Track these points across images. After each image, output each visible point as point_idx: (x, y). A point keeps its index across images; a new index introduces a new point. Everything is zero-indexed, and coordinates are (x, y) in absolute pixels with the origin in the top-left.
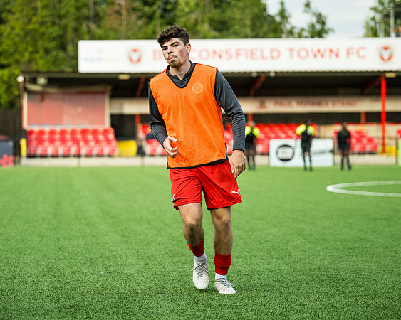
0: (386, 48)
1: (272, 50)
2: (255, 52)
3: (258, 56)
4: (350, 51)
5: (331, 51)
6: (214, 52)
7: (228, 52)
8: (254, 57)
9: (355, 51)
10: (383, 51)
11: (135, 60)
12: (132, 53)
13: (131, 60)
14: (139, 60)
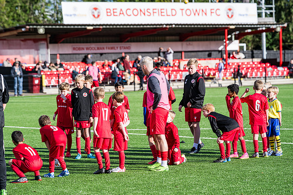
0: (230, 10)
1: (172, 10)
2: (162, 11)
3: (165, 14)
4: (212, 11)
5: (203, 11)
6: (141, 10)
7: (148, 11)
8: (163, 14)
9: (214, 11)
10: (228, 11)
11: (96, 16)
12: (94, 10)
13: (94, 16)
14: (99, 16)
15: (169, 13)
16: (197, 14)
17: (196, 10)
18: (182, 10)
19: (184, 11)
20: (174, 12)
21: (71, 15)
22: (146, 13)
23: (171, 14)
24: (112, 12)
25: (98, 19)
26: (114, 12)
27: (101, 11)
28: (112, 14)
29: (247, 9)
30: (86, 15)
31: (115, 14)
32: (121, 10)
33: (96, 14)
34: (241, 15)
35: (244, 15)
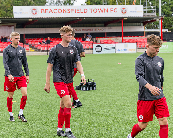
0: (124, 9)
1: (84, 9)
2: (78, 10)
3: (80, 12)
4: (112, 10)
5: (105, 9)
6: (63, 10)
7: (69, 10)
8: (78, 12)
9: (113, 10)
10: (123, 10)
11: (34, 13)
12: (33, 10)
13: (33, 13)
14: (36, 13)
15: (82, 11)
16: (101, 11)
17: (101, 9)
18: (91, 9)
19: (92, 10)
20: (85, 11)
21: (18, 13)
22: (67, 11)
23: (83, 12)
24: (45, 11)
25: (36, 15)
26: (46, 11)
27: (38, 11)
28: (45, 12)
29: (136, 8)
30: (28, 13)
31: (47, 12)
32: (51, 10)
33: (34, 12)
34: (132, 12)
35: (133, 12)
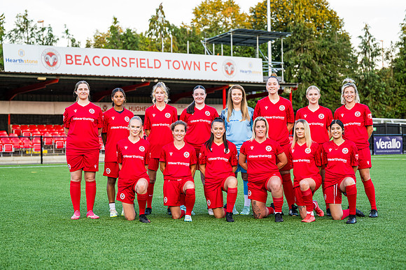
0: (229, 64)
1: (155, 60)
2: (142, 61)
3: (146, 65)
4: (207, 65)
5: (195, 63)
6: (113, 59)
7: (124, 60)
8: (142, 65)
9: (210, 65)
10: (227, 66)
11: (51, 63)
12: (48, 56)
13: (48, 63)
14: (55, 63)
15: (151, 64)
17: (187, 63)
18: (168, 61)
19: (171, 63)
20: (157, 63)
21: (15, 61)
22: (121, 63)
23: (154, 66)
24: (73, 59)
25: (54, 67)
26: (76, 60)
28: (74, 63)
29: (250, 65)
31: (78, 62)
32: (87, 57)
33: (51, 60)
34: (243, 72)
35: (246, 72)
